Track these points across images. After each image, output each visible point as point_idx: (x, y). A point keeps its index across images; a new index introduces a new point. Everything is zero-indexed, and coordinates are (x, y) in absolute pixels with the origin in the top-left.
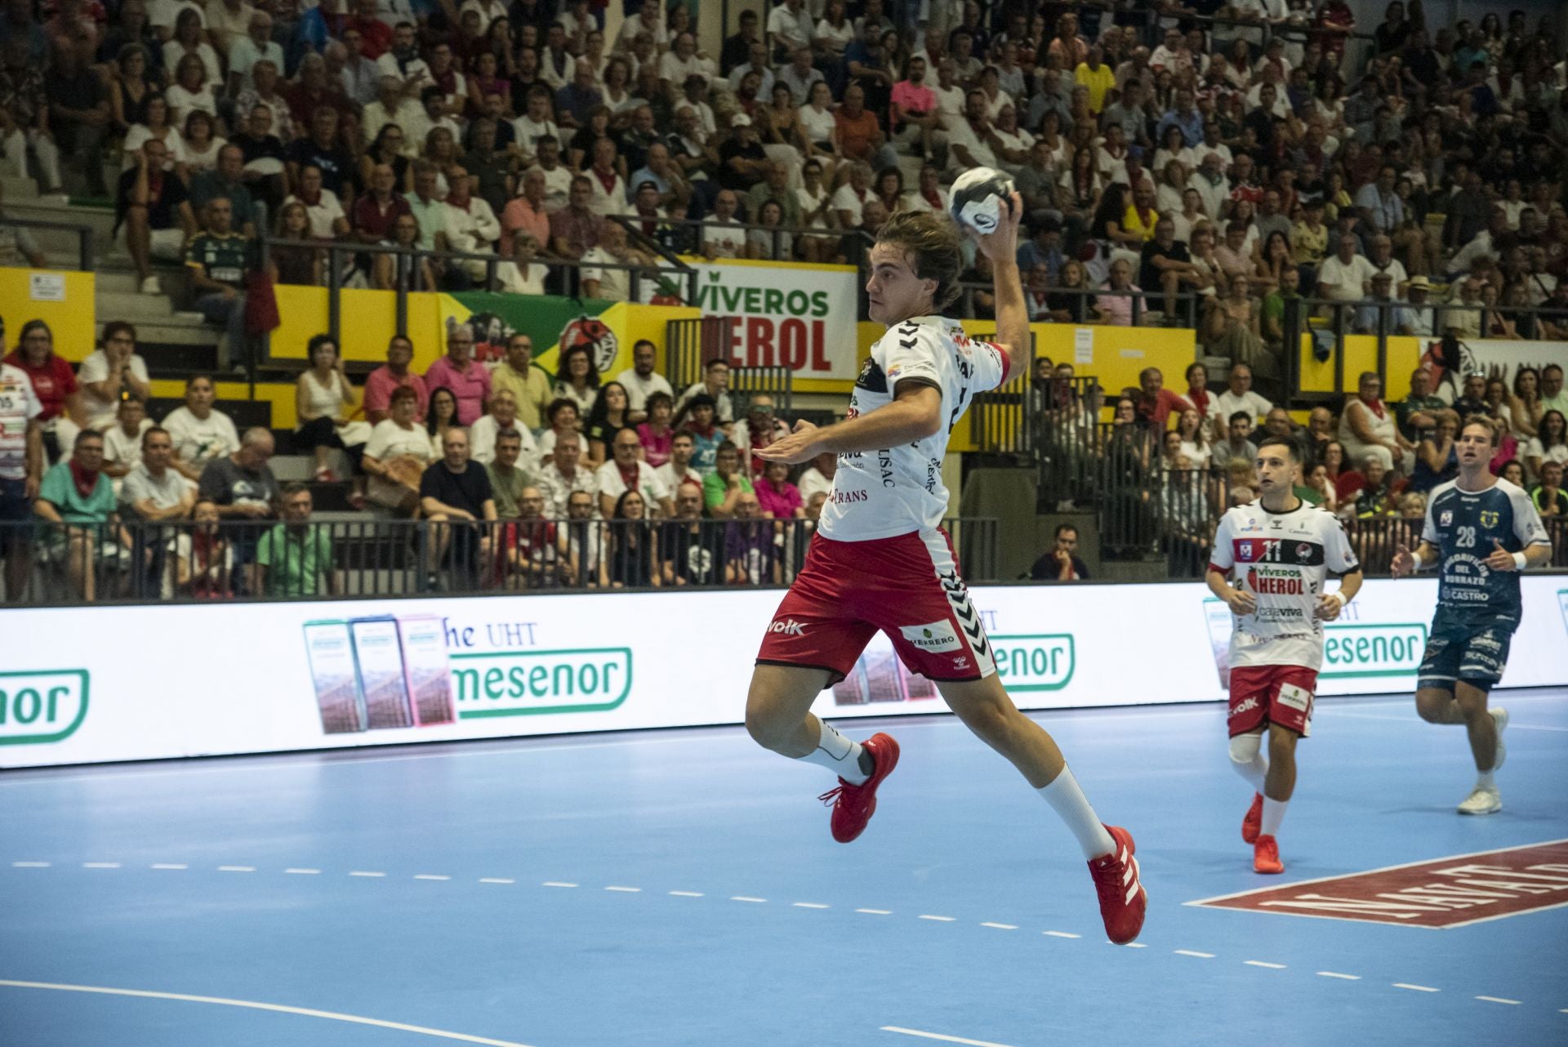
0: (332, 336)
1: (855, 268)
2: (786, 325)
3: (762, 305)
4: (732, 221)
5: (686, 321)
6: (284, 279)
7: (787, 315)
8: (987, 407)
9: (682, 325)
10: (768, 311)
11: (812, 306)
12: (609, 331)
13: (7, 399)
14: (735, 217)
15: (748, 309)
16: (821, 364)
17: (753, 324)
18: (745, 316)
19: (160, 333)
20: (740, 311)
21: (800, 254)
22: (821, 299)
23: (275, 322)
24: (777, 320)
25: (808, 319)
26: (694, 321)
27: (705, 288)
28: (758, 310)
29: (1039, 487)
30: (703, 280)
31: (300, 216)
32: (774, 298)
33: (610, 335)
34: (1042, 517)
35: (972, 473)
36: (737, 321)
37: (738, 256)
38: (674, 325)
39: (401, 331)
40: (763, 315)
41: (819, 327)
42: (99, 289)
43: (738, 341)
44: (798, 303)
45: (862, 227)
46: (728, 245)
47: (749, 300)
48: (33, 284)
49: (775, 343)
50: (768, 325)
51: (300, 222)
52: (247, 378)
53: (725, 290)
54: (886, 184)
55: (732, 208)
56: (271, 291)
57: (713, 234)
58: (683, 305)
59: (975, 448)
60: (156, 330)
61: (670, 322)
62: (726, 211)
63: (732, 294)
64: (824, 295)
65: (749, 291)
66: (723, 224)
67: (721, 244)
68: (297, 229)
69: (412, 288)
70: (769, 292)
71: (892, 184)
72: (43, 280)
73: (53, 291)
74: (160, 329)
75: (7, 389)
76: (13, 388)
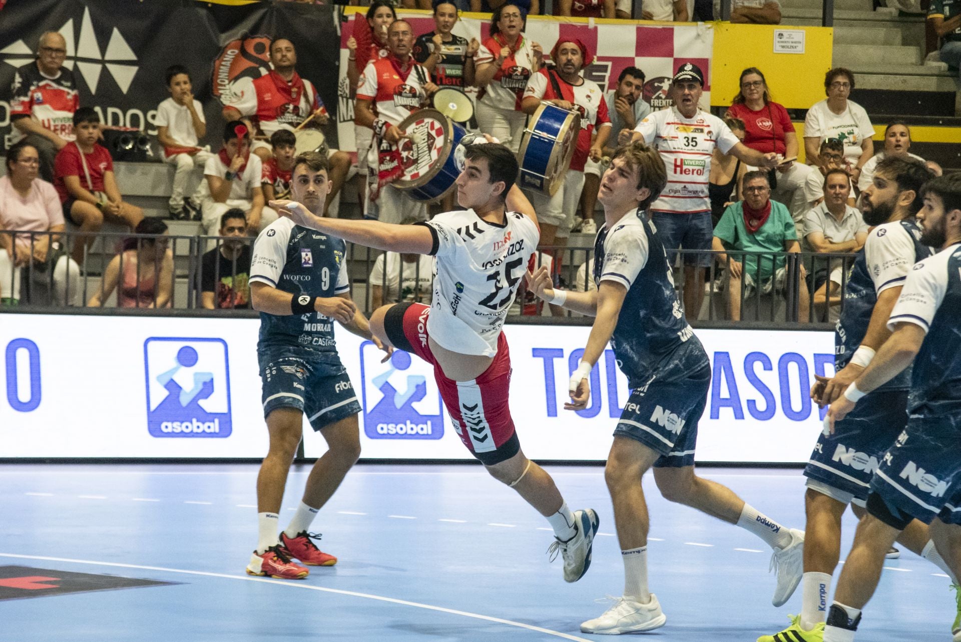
13: (694, 139)
42: (837, 42)
48: (777, 39)
60: (900, 78)
72: (785, 35)
73: (794, 45)
74: (905, 77)
75: (696, 130)
76: (702, 131)
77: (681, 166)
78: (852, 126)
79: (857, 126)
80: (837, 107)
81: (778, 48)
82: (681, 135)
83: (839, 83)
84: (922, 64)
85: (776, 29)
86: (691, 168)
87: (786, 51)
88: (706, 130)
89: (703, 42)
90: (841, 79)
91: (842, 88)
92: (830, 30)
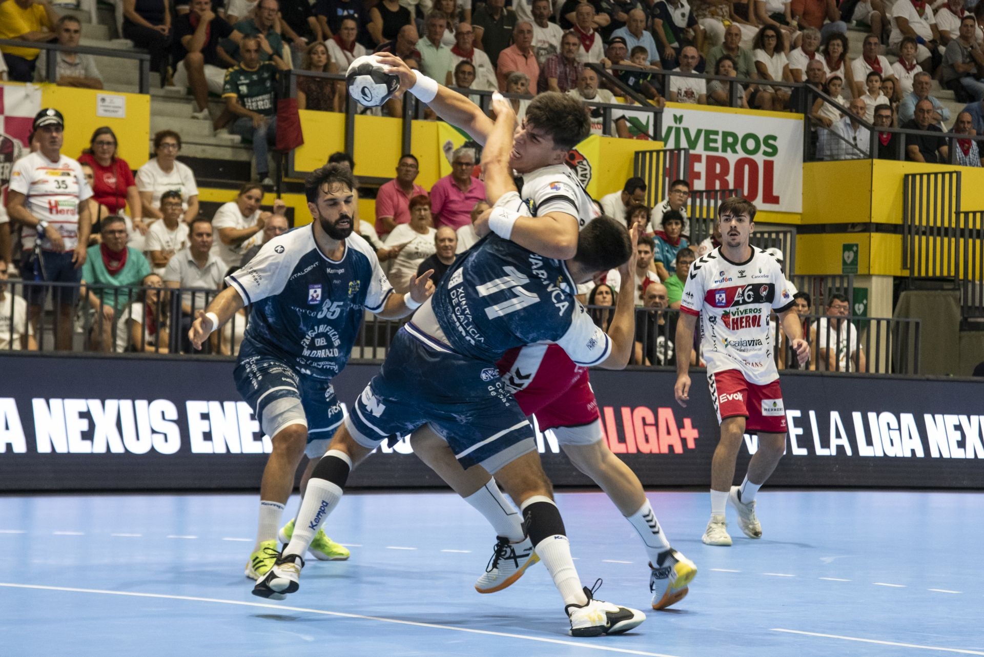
0: (346, 156)
1: (802, 115)
2: (740, 163)
3: (719, 145)
4: (694, 72)
5: (651, 152)
6: (309, 107)
7: (742, 154)
8: (917, 238)
9: (648, 155)
10: (724, 150)
11: (763, 148)
12: (585, 159)
13: (63, 182)
14: (695, 69)
15: (707, 148)
16: (770, 198)
17: (711, 161)
18: (704, 154)
19: (204, 151)
20: (700, 149)
21: (754, 103)
22: (771, 142)
23: (300, 141)
24: (732, 158)
25: (759, 159)
26: (658, 152)
27: (670, 129)
28: (716, 149)
29: (962, 308)
30: (667, 121)
31: (323, 54)
32: (730, 140)
33: (585, 162)
34: (963, 334)
35: (903, 294)
36: (698, 158)
37: (699, 102)
38: (640, 155)
39: (406, 152)
40: (720, 154)
41: (769, 166)
42: (154, 113)
43: (698, 176)
44: (751, 144)
45: (807, 81)
46: (689, 94)
47: (708, 141)
48: (100, 103)
49: (730, 178)
50: (724, 163)
51: (323, 58)
52: (275, 188)
53: (687, 131)
54: (831, 48)
55: (694, 62)
56: (297, 114)
57: (677, 83)
58: (650, 139)
59: (906, 273)
60: (200, 147)
61: (637, 153)
62: (688, 65)
63: (693, 136)
64: (774, 138)
65: (708, 133)
66: (686, 74)
67: (683, 93)
68: (322, 64)
69: (416, 117)
70: (726, 135)
71: (837, 47)
72: (108, 100)
73: (116, 109)
74: (203, 147)
75: (63, 174)
76: (68, 174)
77: (56, 206)
78: (179, 184)
79: (183, 184)
80: (167, 168)
81: (101, 111)
82: (52, 179)
83: (168, 144)
84: (215, 135)
85: (100, 94)
86: (65, 208)
87: (108, 114)
88: (72, 173)
89: (32, 102)
90: (170, 140)
91: (171, 149)
92: (147, 98)
